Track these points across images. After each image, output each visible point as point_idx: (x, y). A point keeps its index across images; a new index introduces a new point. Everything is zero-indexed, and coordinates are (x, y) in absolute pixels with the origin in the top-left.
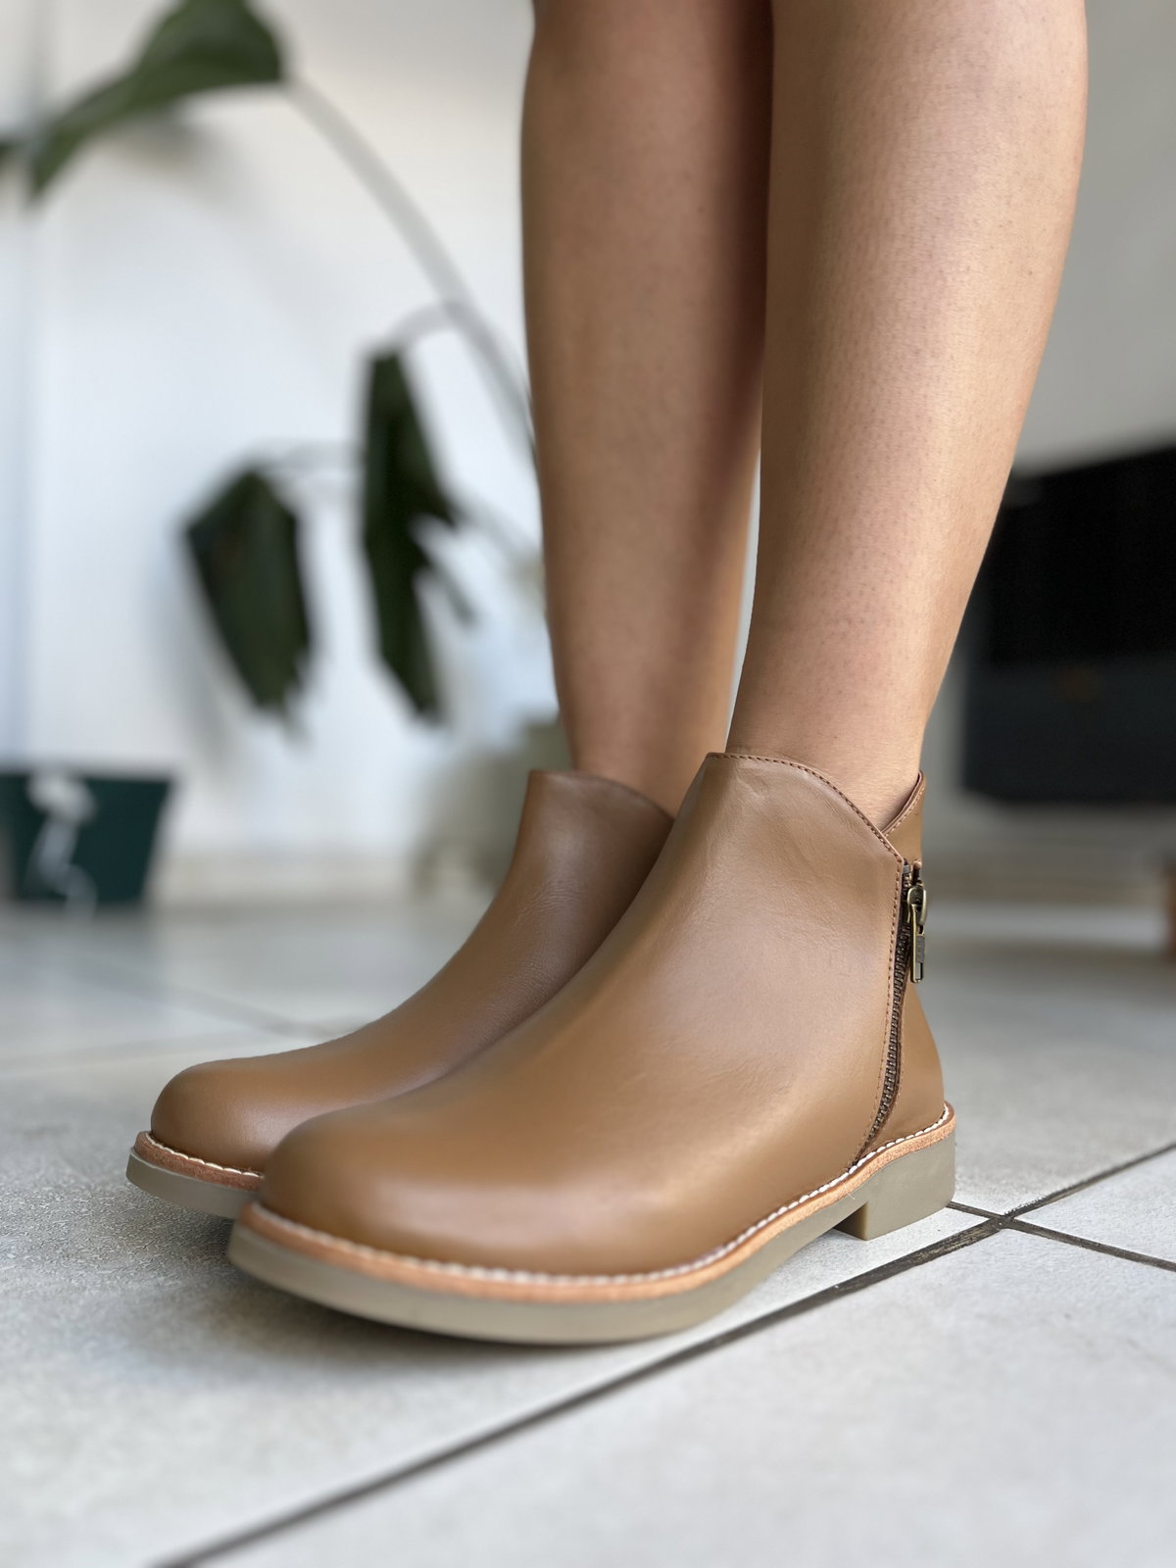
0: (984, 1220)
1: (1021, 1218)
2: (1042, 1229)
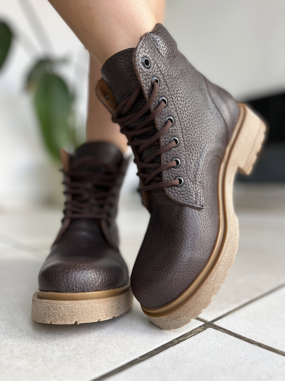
0: (202, 323)
1: (216, 323)
2: (221, 328)
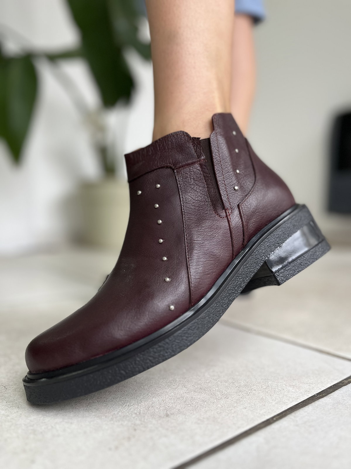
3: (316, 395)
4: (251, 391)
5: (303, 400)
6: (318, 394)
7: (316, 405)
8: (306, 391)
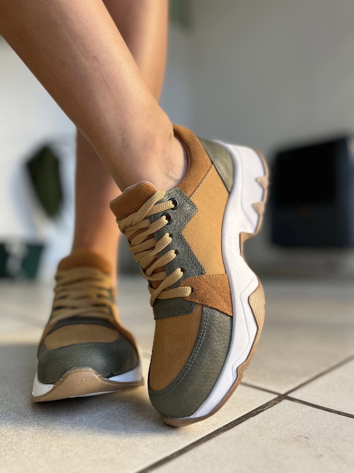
0: (275, 396)
1: (290, 395)
2: (297, 400)
3: (222, 428)
4: (158, 428)
5: (208, 434)
6: (224, 427)
7: (220, 438)
8: (213, 424)
